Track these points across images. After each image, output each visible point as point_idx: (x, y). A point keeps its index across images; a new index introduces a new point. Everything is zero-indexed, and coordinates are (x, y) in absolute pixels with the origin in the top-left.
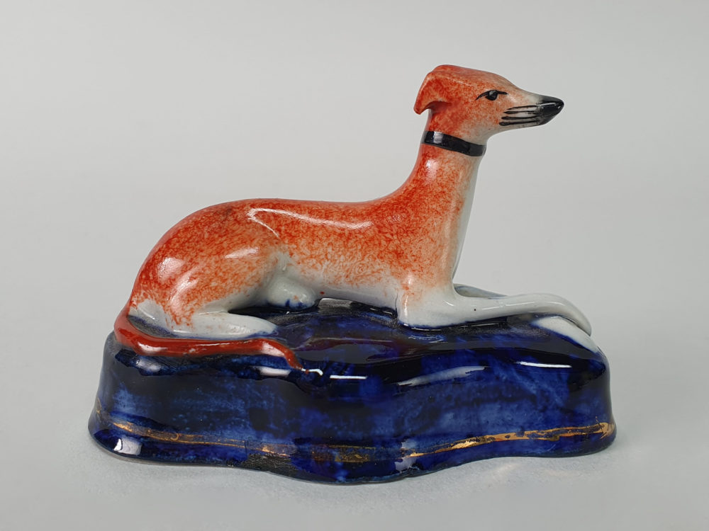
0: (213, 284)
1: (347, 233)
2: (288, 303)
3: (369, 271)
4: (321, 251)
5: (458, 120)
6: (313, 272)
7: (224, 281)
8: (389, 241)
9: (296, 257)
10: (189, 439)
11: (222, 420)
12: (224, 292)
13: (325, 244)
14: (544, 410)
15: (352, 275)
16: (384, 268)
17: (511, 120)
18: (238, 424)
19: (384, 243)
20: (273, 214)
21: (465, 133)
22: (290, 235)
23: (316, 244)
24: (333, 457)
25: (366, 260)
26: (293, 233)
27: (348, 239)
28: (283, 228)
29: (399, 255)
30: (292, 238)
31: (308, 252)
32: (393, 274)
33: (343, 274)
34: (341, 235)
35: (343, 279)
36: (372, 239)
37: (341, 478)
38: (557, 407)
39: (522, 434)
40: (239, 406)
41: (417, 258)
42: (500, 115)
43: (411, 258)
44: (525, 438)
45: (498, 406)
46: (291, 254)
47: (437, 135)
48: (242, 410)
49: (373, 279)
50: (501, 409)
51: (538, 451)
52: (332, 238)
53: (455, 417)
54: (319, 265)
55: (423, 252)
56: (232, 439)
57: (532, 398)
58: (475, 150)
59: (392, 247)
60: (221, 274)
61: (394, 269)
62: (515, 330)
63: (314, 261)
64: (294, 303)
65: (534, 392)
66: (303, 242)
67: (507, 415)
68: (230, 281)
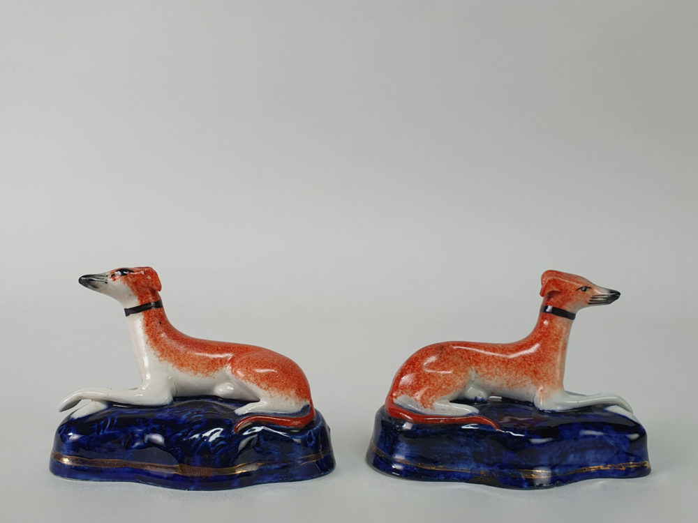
0: (444, 387)
1: (506, 360)
2: (476, 398)
3: (519, 382)
4: (493, 370)
5: (565, 301)
6: (489, 381)
7: (449, 385)
8: (530, 365)
9: (480, 373)
10: (441, 468)
11: (458, 458)
12: (449, 391)
13: (495, 367)
14: (617, 453)
15: (510, 384)
16: (528, 380)
17: (594, 301)
18: (466, 460)
19: (527, 366)
20: (465, 350)
21: (568, 308)
22: (475, 361)
23: (490, 367)
24: (520, 475)
25: (518, 376)
26: (477, 361)
27: (508, 364)
28: (471, 358)
29: (536, 373)
30: (477, 363)
31: (486, 371)
32: (532, 383)
33: (505, 383)
34: (503, 362)
35: (505, 386)
36: (520, 364)
37: (525, 486)
38: (624, 452)
39: (606, 466)
40: (467, 450)
41: (546, 374)
42: (588, 299)
43: (542, 375)
44: (608, 468)
45: (594, 452)
46: (477, 372)
47: (550, 308)
48: (469, 453)
49: (522, 386)
50: (596, 453)
51: (615, 475)
52: (499, 363)
53: (575, 457)
54: (492, 378)
55: (549, 372)
56: (463, 468)
57: (611, 447)
58: (571, 316)
59: (532, 368)
60: (447, 382)
61: (533, 381)
62: (597, 413)
63: (490, 376)
64: (480, 398)
65: (612, 444)
66: (483, 365)
67: (599, 456)
68: (451, 386)
